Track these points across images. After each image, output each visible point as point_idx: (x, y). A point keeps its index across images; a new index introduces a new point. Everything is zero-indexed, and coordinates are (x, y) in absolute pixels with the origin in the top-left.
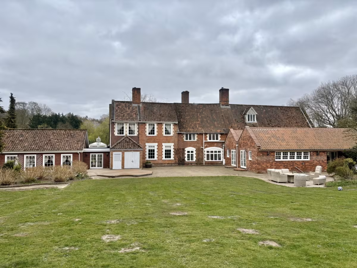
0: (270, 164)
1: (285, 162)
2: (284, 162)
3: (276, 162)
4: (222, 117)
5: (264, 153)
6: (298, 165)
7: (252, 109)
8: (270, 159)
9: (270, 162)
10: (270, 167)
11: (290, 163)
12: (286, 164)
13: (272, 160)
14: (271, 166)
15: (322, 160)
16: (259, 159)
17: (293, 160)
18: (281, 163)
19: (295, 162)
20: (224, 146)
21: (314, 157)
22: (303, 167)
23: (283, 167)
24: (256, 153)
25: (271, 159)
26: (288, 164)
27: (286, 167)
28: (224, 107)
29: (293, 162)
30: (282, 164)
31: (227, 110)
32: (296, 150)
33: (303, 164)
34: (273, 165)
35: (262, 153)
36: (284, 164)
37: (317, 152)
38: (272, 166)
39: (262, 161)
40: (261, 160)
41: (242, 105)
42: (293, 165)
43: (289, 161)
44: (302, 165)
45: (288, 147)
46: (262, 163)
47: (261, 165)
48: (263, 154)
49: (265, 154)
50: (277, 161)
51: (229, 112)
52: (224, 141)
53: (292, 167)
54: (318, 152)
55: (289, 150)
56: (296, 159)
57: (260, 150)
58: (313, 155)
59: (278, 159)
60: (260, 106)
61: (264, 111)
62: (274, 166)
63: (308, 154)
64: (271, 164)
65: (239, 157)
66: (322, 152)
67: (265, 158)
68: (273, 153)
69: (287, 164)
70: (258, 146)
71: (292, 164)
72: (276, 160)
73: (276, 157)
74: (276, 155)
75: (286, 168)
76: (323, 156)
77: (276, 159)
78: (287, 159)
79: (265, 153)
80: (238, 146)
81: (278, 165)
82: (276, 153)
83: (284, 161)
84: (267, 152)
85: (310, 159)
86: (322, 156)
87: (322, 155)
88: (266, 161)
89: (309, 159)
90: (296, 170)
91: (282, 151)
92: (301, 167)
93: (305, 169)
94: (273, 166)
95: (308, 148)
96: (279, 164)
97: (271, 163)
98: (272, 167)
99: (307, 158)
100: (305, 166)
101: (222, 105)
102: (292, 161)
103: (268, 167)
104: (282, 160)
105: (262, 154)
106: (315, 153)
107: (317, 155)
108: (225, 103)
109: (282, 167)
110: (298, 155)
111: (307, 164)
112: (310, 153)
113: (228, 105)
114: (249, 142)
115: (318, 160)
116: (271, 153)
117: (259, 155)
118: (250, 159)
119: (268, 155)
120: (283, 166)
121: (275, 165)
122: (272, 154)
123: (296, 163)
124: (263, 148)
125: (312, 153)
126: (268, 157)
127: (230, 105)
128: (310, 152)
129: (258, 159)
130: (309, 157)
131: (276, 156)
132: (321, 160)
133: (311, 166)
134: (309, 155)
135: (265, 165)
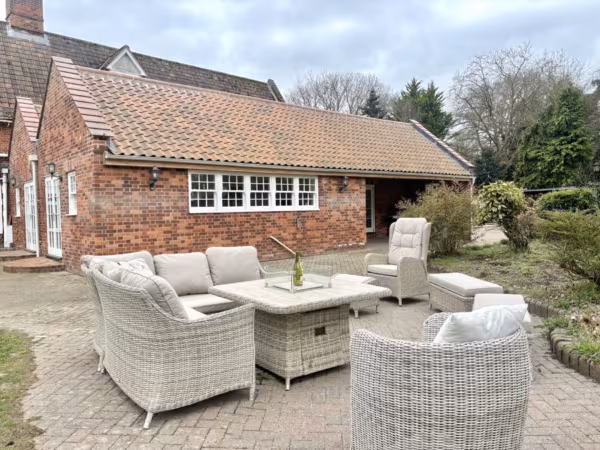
0: (164, 228)
1: (232, 219)
2: (227, 219)
3: (193, 220)
4: (6, 66)
5: (132, 175)
6: (280, 227)
7: (126, 54)
8: (164, 204)
9: (165, 218)
10: (163, 243)
11: (252, 222)
12: (237, 229)
13: (176, 208)
14: (167, 240)
15: (354, 210)
16: (106, 204)
17: (262, 208)
18: (216, 223)
19: (272, 218)
20: (7, 175)
21: (333, 198)
22: (299, 236)
23: (225, 242)
24: (91, 174)
25: (171, 204)
26: (247, 225)
27: (235, 238)
28: (24, 36)
29: (263, 216)
30: (222, 229)
31: (34, 50)
32: (271, 169)
33: (299, 225)
34: (179, 232)
35: (124, 172)
36: (229, 225)
37: (339, 180)
38: (175, 236)
39: (123, 213)
40: (116, 212)
41: (95, 45)
42: (264, 230)
43: (247, 214)
44: (293, 230)
45: (241, 156)
46: (123, 227)
47: (116, 235)
48: (126, 179)
49: (140, 179)
50: (196, 216)
51: (40, 55)
52: (6, 155)
53: (259, 238)
54: (342, 178)
55: (247, 168)
56: (272, 207)
57: (107, 155)
58: (330, 190)
59: (202, 204)
60: (160, 60)
61: (172, 75)
62: (185, 238)
63: (313, 189)
64: (169, 228)
65: (42, 209)
66: (354, 181)
67: (137, 201)
68: (178, 177)
69: (241, 225)
70: (96, 137)
71: (260, 227)
72: (193, 210)
73: (194, 195)
74: (195, 186)
75: (235, 245)
76: (356, 193)
77: (194, 204)
78: (240, 203)
79: (137, 175)
80: (36, 162)
81: (203, 233)
82: (194, 178)
83: (229, 215)
84: (146, 172)
85: (320, 206)
86: (354, 195)
87: (354, 191)
88: (144, 217)
89: (315, 207)
90: (275, 249)
91: (217, 167)
92: (292, 236)
93: (304, 241)
94: (180, 238)
95: (314, 164)
96: (207, 230)
97: (167, 224)
98: (172, 242)
99: (311, 203)
100: (305, 230)
101: (13, 27)
102: (258, 214)
103: (157, 243)
104: (218, 207)
105: (122, 182)
106: (335, 182)
107: (340, 190)
108: (28, 21)
109: (219, 239)
110: (282, 191)
111: (309, 224)
112: (319, 182)
113: (40, 33)
114: (68, 128)
115: (342, 207)
116: (165, 175)
117: (102, 185)
118: (73, 211)
119: (152, 185)
120: (225, 235)
121: (191, 231)
122: (175, 181)
123: (274, 223)
124: (124, 148)
125: (324, 181)
126: (153, 193)
127: (47, 33)
128: (320, 177)
129: (98, 207)
130: (316, 199)
131: (191, 190)
132: (351, 208)
133: (323, 232)
134: (316, 191)
135: (140, 233)
